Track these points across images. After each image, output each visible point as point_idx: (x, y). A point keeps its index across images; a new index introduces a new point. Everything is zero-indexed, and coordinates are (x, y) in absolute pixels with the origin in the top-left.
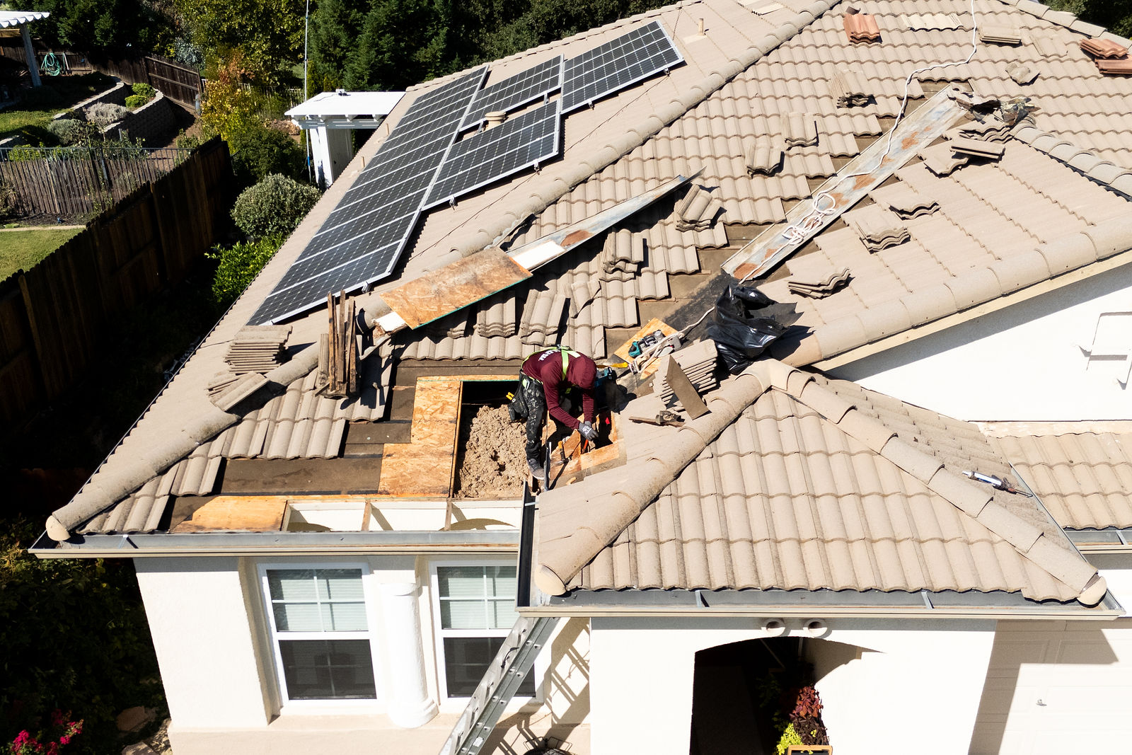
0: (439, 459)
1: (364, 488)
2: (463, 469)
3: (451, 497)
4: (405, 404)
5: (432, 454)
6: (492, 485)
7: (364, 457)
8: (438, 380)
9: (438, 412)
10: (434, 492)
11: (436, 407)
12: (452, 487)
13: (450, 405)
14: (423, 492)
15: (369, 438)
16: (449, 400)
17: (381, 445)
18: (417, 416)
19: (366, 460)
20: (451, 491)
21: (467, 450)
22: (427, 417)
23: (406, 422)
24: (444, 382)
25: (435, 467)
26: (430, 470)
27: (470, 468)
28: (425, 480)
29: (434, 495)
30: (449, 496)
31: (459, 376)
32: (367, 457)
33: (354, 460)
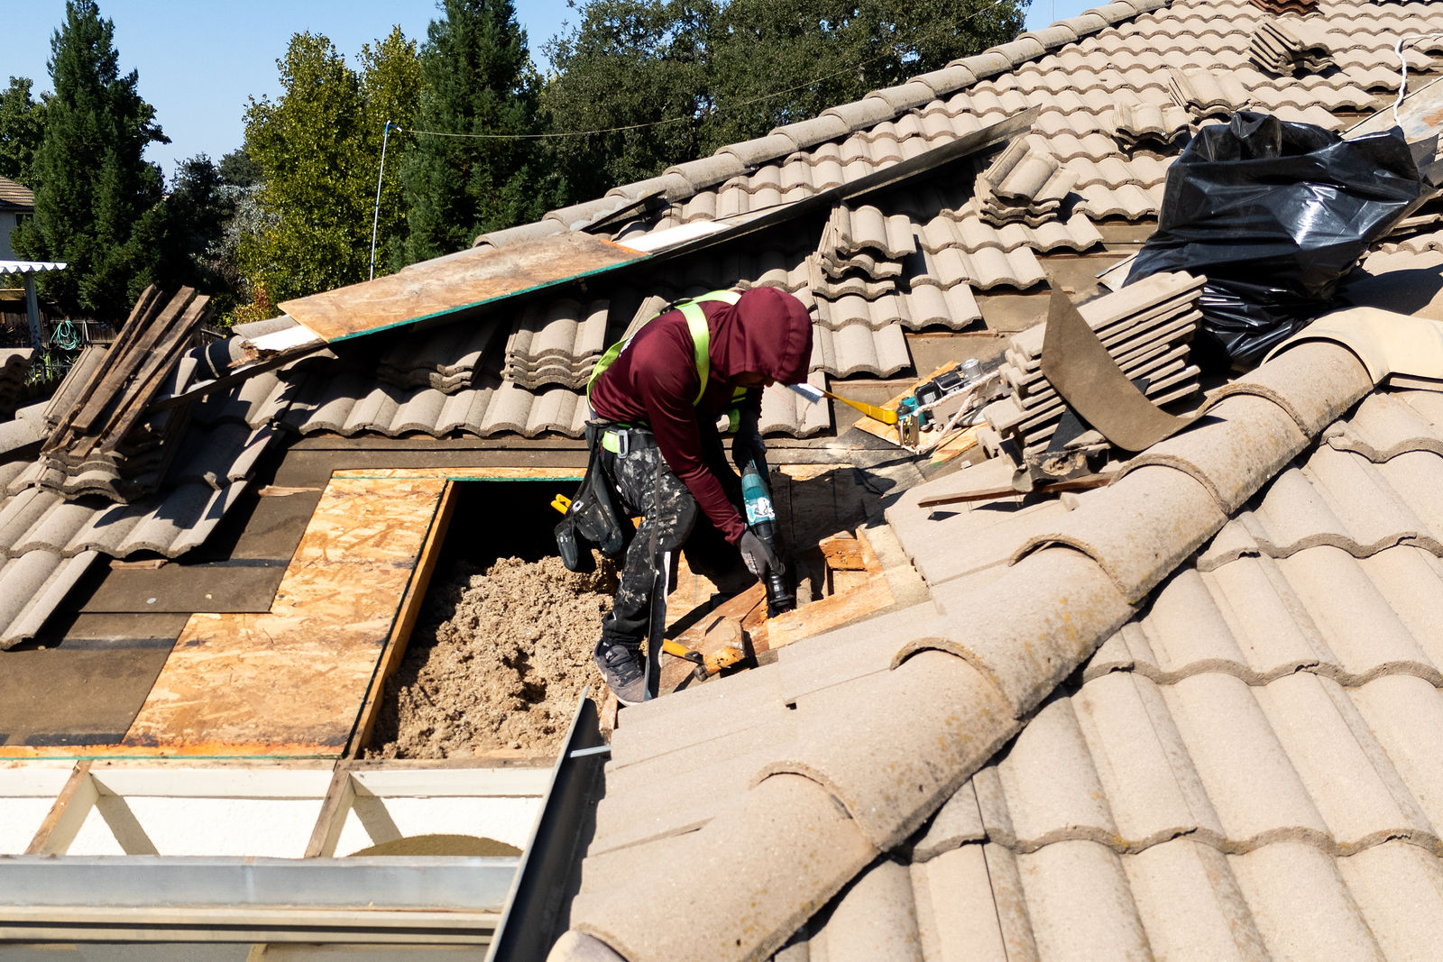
0: (340, 653)
1: (83, 727)
2: (416, 688)
3: (350, 757)
4: (285, 524)
5: (322, 640)
6: (494, 735)
7: (119, 646)
8: (388, 477)
9: (371, 542)
10: (299, 742)
11: (367, 532)
12: (361, 727)
13: (408, 528)
14: (266, 741)
15: (151, 601)
16: (403, 518)
17: (183, 618)
18: (310, 551)
19: (125, 653)
20: (357, 740)
21: (436, 643)
22: (334, 554)
23: (271, 563)
24: (404, 480)
25: (321, 674)
26: (306, 681)
27: (437, 691)
28: (279, 709)
29: (299, 750)
30: (345, 754)
31: (445, 470)
32: (128, 647)
33: (86, 654)
